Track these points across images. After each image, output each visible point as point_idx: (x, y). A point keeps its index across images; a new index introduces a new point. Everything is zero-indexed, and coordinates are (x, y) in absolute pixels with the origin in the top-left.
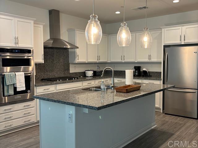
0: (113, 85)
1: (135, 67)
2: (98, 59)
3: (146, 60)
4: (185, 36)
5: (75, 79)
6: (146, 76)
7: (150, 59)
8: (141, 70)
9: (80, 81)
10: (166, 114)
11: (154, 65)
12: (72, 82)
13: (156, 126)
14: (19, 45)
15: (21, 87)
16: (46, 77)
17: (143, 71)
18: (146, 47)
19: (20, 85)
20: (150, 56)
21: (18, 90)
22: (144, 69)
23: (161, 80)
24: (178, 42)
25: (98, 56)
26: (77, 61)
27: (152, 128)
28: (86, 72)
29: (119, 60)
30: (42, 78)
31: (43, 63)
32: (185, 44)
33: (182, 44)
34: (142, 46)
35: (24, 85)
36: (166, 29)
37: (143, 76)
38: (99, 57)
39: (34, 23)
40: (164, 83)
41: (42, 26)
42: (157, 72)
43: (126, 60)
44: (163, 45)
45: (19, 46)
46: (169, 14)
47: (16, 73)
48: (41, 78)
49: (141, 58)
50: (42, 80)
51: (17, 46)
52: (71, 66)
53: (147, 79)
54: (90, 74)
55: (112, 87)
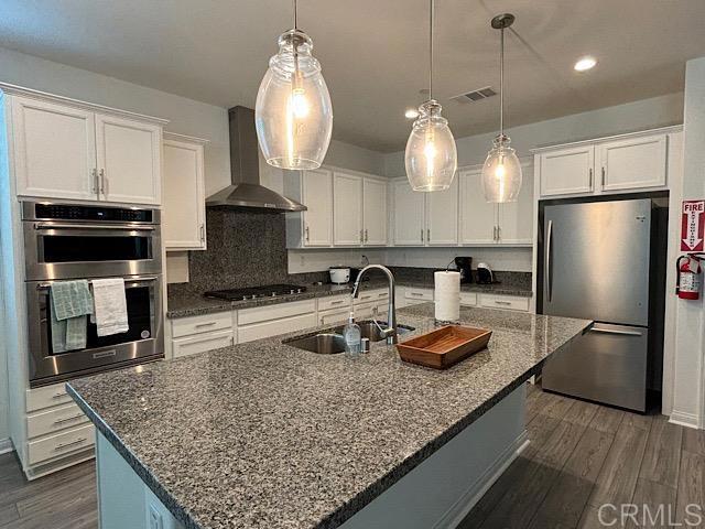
0: (391, 329)
1: (457, 259)
2: (362, 240)
3: (489, 241)
4: (603, 173)
5: (296, 292)
6: (486, 283)
7: (497, 238)
8: (474, 268)
9: (308, 298)
10: (545, 391)
11: (508, 254)
12: (287, 301)
13: (528, 442)
14: (110, 195)
15: (115, 324)
16: (218, 287)
17: (479, 269)
18: (501, 199)
19: (110, 318)
20: (497, 231)
21: (101, 332)
22: (482, 265)
23: (531, 295)
24: (582, 189)
25: (362, 232)
26: (304, 244)
27: (518, 451)
28: (332, 271)
29: (416, 242)
30: (209, 289)
31: (205, 248)
32: (605, 194)
33: (595, 194)
34: (489, 195)
35: (125, 318)
36: (544, 155)
37: (479, 283)
38: (364, 235)
39: (165, 136)
40: (539, 311)
41: (200, 149)
42: (516, 273)
43: (434, 241)
44: (537, 198)
45: (109, 200)
46: (548, 118)
47: (93, 281)
48: (206, 290)
49: (473, 234)
50: (206, 295)
51: (102, 198)
52: (291, 256)
53: (491, 292)
54: (341, 276)
55: (389, 334)
